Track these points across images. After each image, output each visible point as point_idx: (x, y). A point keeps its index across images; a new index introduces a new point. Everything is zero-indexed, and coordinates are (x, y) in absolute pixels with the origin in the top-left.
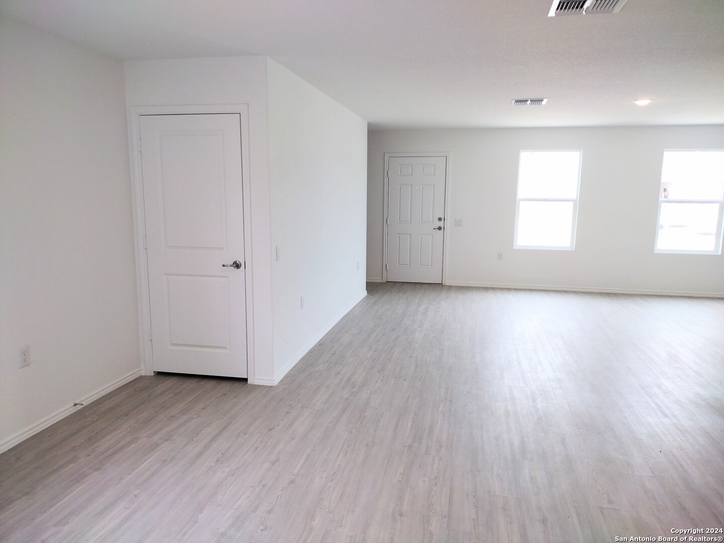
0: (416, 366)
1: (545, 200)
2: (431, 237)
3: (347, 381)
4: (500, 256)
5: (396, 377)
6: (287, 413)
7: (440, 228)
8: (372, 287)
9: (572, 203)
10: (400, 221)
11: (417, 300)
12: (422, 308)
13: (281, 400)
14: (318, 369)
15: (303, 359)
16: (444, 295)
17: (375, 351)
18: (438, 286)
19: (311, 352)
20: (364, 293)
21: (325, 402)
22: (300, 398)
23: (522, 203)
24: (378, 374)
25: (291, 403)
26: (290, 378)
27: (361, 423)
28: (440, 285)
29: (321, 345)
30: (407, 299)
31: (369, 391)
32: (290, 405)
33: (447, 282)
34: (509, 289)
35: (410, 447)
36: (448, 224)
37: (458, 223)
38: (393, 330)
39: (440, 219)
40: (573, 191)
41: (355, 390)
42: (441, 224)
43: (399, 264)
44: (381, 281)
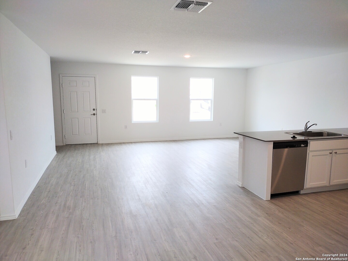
0: (101, 190)
1: (144, 99)
2: (90, 119)
3: (64, 206)
4: (126, 127)
5: (92, 199)
6: (32, 235)
7: (94, 114)
8: (59, 148)
9: (156, 101)
10: (71, 111)
11: (87, 153)
12: (92, 157)
13: (24, 227)
14: (42, 202)
15: (30, 198)
16: (101, 149)
17: (74, 185)
18: (96, 145)
19: (33, 192)
20: (55, 153)
21: (55, 222)
22: (37, 223)
23: (134, 101)
24: (81, 199)
25: (32, 228)
26: (25, 211)
27: (82, 229)
28: (97, 144)
29: (38, 187)
30: (82, 153)
31: (80, 210)
32: (32, 229)
33: (100, 142)
34: (131, 143)
35: (116, 236)
36: (99, 112)
37: (104, 111)
38: (80, 172)
39: (94, 110)
40: (155, 95)
41: (71, 211)
42: (95, 112)
43: (72, 134)
44: (62, 145)
